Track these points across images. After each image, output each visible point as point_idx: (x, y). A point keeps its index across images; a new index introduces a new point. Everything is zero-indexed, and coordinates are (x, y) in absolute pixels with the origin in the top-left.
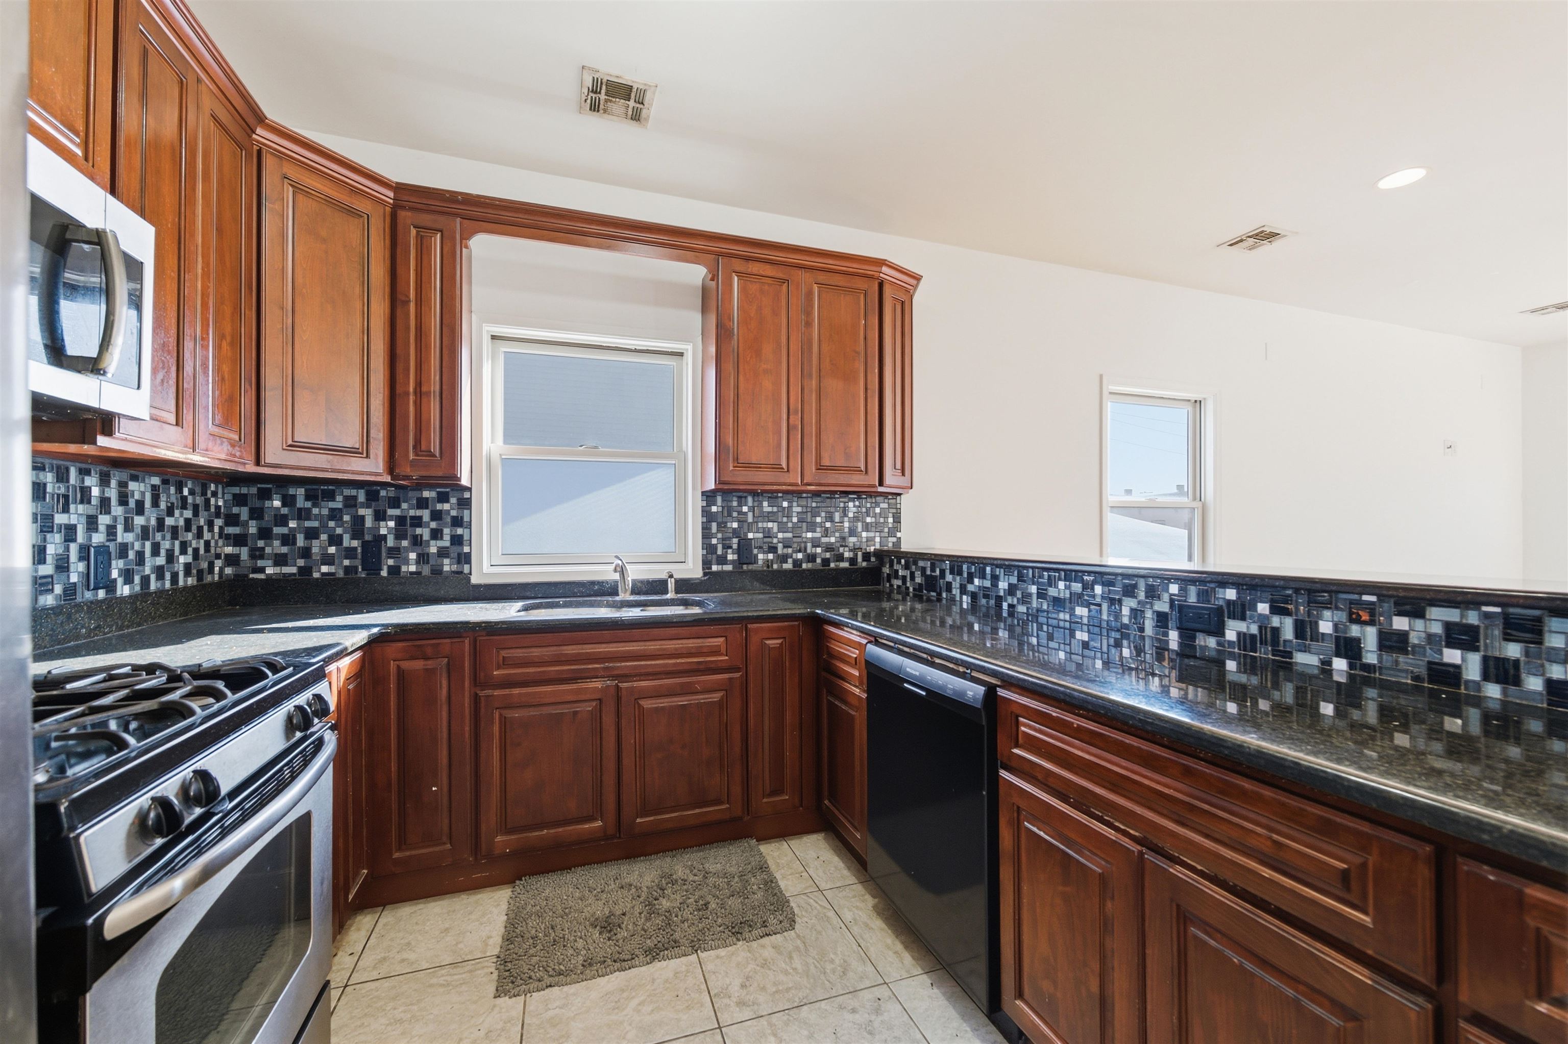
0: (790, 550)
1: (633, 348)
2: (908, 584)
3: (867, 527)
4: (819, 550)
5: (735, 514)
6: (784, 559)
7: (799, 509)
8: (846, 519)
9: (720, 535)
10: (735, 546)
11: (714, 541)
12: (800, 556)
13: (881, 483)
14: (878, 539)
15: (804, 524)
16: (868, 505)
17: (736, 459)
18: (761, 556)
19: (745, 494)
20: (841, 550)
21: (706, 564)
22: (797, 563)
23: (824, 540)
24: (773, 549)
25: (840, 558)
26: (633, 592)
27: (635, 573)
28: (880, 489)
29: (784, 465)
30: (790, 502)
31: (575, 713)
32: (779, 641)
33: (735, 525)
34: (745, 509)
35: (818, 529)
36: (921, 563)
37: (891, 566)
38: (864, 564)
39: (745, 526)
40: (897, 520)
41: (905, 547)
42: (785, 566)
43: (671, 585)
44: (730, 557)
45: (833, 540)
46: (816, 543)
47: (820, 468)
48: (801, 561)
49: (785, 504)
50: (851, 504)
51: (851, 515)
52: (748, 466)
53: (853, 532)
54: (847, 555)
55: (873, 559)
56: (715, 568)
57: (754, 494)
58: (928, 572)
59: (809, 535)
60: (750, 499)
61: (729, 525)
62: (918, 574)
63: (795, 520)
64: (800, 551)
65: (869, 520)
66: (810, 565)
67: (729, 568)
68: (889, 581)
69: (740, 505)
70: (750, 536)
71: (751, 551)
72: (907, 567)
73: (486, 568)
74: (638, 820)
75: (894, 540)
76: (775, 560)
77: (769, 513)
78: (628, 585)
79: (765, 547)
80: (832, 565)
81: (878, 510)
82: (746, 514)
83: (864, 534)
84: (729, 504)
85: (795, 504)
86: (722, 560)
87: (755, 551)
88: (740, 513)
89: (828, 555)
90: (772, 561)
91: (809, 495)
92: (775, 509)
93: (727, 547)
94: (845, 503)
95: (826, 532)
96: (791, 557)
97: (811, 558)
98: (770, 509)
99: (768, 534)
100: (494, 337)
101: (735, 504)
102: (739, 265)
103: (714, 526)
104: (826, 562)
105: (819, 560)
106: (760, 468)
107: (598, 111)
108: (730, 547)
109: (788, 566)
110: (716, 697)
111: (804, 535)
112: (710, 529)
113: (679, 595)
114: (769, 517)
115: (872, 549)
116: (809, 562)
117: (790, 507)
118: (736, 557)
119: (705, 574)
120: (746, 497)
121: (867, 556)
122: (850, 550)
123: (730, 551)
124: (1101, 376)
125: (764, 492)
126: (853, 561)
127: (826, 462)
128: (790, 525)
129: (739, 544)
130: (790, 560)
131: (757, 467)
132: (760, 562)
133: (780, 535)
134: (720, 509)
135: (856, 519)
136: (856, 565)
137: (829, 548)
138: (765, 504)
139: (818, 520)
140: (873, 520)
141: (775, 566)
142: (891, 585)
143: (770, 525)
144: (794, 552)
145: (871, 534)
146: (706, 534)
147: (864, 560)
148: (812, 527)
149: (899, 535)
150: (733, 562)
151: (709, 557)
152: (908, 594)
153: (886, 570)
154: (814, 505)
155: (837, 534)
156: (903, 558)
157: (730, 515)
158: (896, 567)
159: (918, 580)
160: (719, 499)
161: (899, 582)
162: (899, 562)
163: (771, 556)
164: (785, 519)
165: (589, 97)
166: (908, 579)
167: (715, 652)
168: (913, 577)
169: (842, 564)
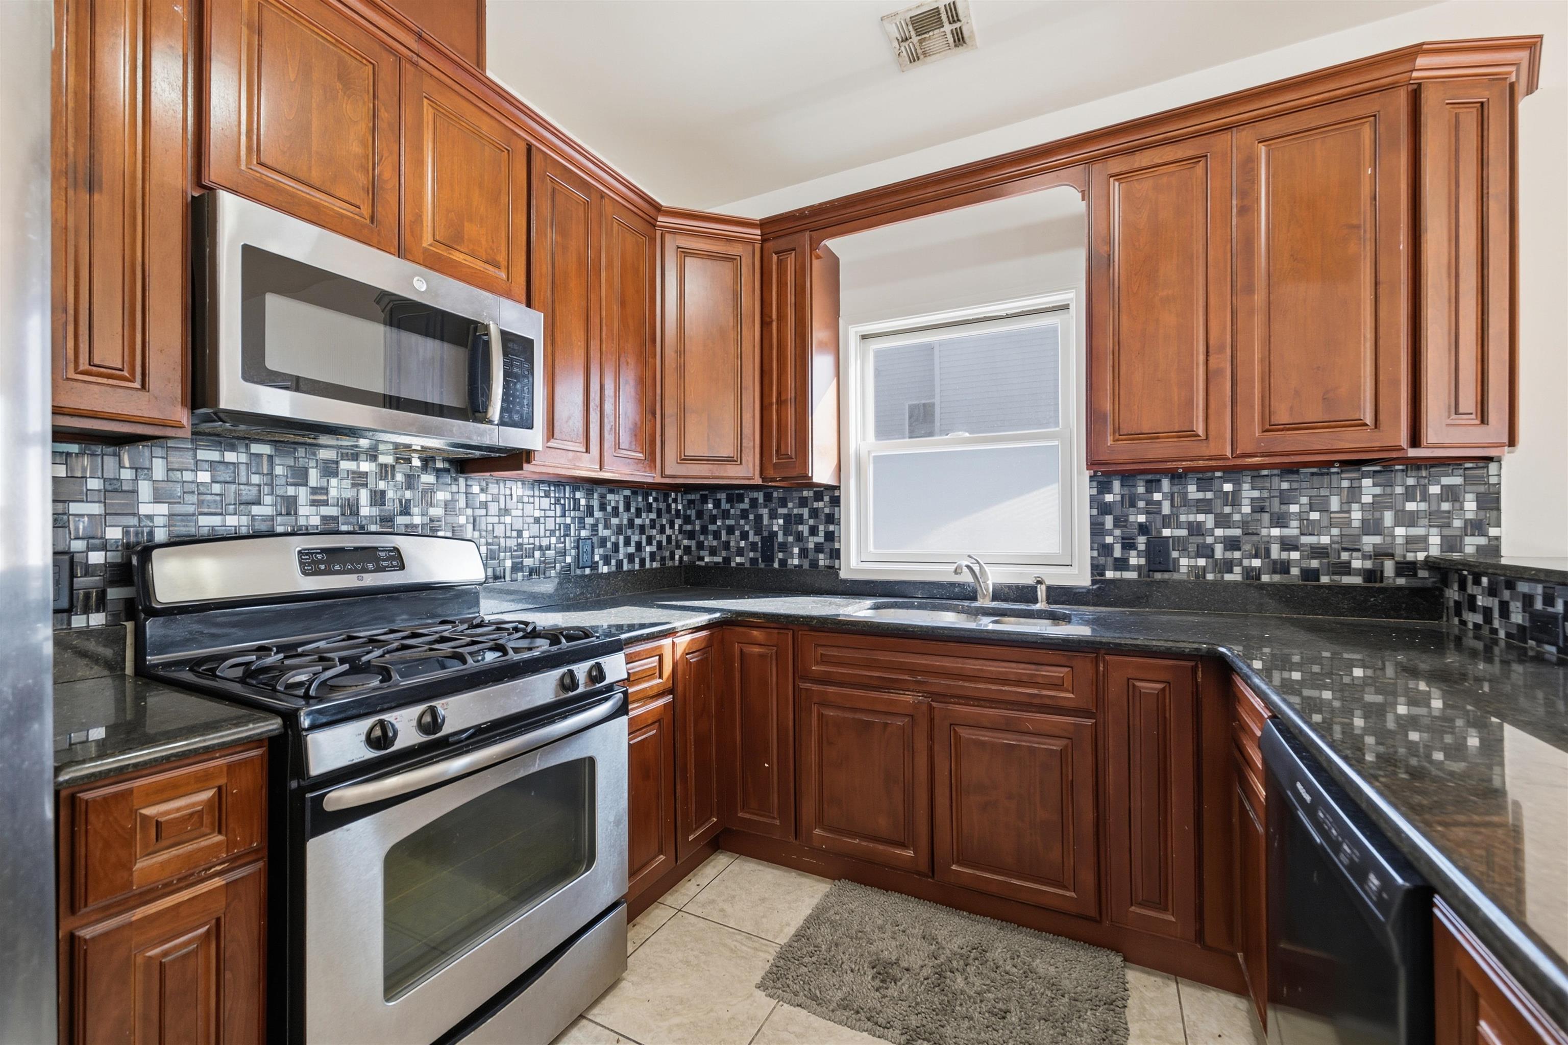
0: (1237, 555)
1: (1003, 313)
2: (1496, 624)
3: (1410, 520)
4: (1295, 555)
5: (1141, 504)
6: (1228, 566)
7: (1256, 494)
8: (1355, 506)
9: (1118, 532)
10: (1142, 547)
11: (1109, 540)
12: (1256, 563)
13: (1415, 440)
14: (1435, 540)
15: (1266, 517)
16: (1411, 481)
17: (1117, 430)
18: (1184, 562)
19: (1158, 477)
20: (1345, 556)
21: (1097, 569)
22: (1251, 575)
23: (1305, 540)
24: (1206, 551)
25: (1345, 568)
26: (995, 598)
27: (995, 577)
28: (1413, 453)
29: (1201, 431)
30: (1237, 483)
31: (886, 725)
32: (1160, 686)
33: (1142, 518)
34: (1157, 496)
35: (1295, 523)
36: (1523, 587)
37: (1463, 587)
38: (1401, 581)
39: (1159, 519)
41: (1510, 556)
42: (1228, 577)
43: (1041, 592)
44: (1133, 561)
45: (1325, 540)
46: (1288, 545)
47: (1270, 427)
48: (1258, 573)
49: (1228, 487)
50: (1367, 482)
51: (1367, 499)
52: (1137, 436)
53: (1372, 526)
54: (1356, 564)
55: (1423, 574)
56: (1109, 574)
57: (1177, 477)
58: (1539, 605)
59: (1276, 532)
60: (1166, 484)
61: (1132, 518)
62: (1516, 607)
63: (1247, 509)
64: (1256, 556)
65: (1411, 506)
66: (1277, 578)
67: (1132, 575)
68: (1458, 613)
69: (1149, 491)
70: (1166, 532)
71: (1168, 554)
72: (1492, 592)
73: (854, 562)
74: (954, 867)
75: (1480, 542)
76: (1210, 568)
77: (1198, 501)
78: (987, 590)
79: (1192, 548)
80: (1325, 579)
81: (1435, 490)
82: (1159, 503)
83: (1400, 531)
84: (1133, 490)
85: (1246, 486)
86: (1121, 564)
87: (1175, 554)
88: (1149, 502)
89: (1315, 564)
90: (1204, 568)
91: (1276, 472)
92: (1209, 495)
93: (1128, 545)
94: (1351, 480)
95: (1308, 528)
96: (1240, 564)
97: (1283, 567)
98: (1200, 495)
99: (1196, 529)
100: (864, 337)
101: (1141, 490)
102: (1116, 165)
103: (1109, 521)
104: (1310, 575)
105: (1295, 571)
106: (1158, 438)
107: (918, 59)
108: (1136, 549)
109: (1235, 576)
110: (1056, 745)
111: (1264, 532)
112: (1103, 524)
113: (1053, 606)
114: (1203, 506)
115: (1421, 556)
116: (1274, 572)
117: (1236, 493)
118: (1142, 561)
119: (1094, 582)
120: (1159, 481)
121: (1406, 568)
122: (1365, 557)
123: (1133, 553)
125: (1188, 471)
126: (1371, 575)
127: (1282, 416)
128: (1237, 517)
129: (1148, 544)
130: (1237, 569)
131: (1153, 436)
132: (1183, 570)
133: (1219, 532)
134: (1118, 498)
135: (1377, 505)
136: (1382, 581)
137: (1318, 552)
138: (1192, 488)
139: (1294, 508)
140: (1423, 506)
141: (1210, 577)
142: (1463, 623)
143: (1201, 517)
144: (1243, 557)
145: (1419, 531)
146: (1097, 529)
147: (1399, 572)
148: (1280, 520)
149: (1493, 532)
150: (1139, 568)
151: (1102, 560)
152: (1495, 642)
153: (1453, 594)
154: (1285, 486)
155: (1335, 531)
156: (1485, 574)
157: (1133, 504)
158: (1471, 589)
159: (1517, 617)
160: (1116, 485)
161: (1479, 619)
162: (1477, 582)
163: (1202, 562)
164: (1227, 510)
165: (903, 48)
166: (1496, 614)
167: (1058, 685)
168: (1505, 612)
169: (1346, 580)
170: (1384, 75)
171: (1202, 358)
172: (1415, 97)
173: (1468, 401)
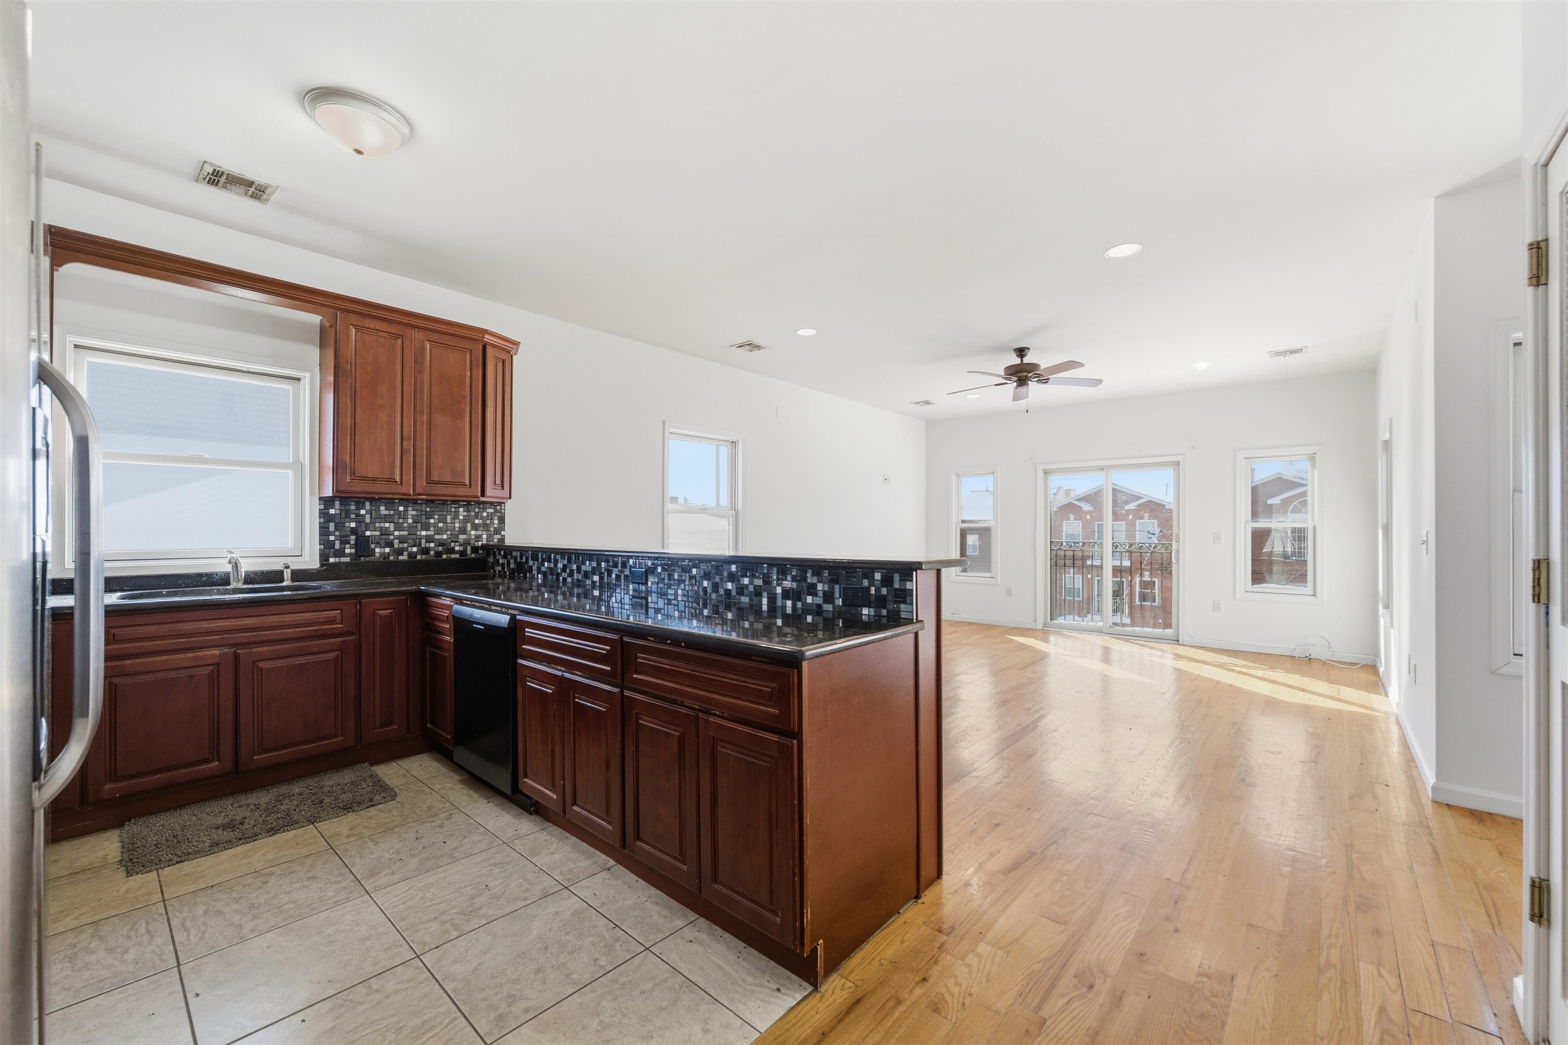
0: (406, 545)
1: (246, 370)
2: (506, 570)
3: (475, 527)
4: (432, 545)
5: (353, 516)
6: (400, 552)
7: (414, 513)
8: (457, 521)
9: (337, 533)
10: (353, 542)
11: (332, 538)
12: (415, 549)
13: (483, 494)
14: (485, 537)
15: (419, 525)
16: (477, 510)
17: (353, 473)
18: (378, 550)
19: (363, 500)
20: (453, 544)
21: (324, 557)
22: (412, 555)
23: (436, 537)
24: (390, 544)
25: (452, 551)
26: (246, 582)
27: (246, 566)
28: (482, 499)
29: (398, 480)
30: (406, 507)
31: (192, 677)
32: (390, 611)
33: (353, 525)
34: (363, 512)
35: (432, 529)
36: (514, 554)
37: (495, 557)
38: (473, 555)
39: (363, 526)
40: (502, 520)
41: (508, 542)
42: (401, 558)
43: (287, 574)
44: (348, 551)
45: (445, 537)
46: (429, 539)
47: (430, 482)
48: (416, 554)
49: (401, 509)
50: (461, 510)
51: (461, 517)
52: (365, 479)
53: (463, 531)
54: (457, 548)
55: (481, 552)
56: (332, 560)
57: (372, 500)
58: (519, 560)
59: (424, 533)
60: (368, 505)
61: (347, 525)
62: (512, 561)
63: (410, 521)
64: (414, 546)
65: (477, 521)
66: (424, 557)
67: (347, 560)
68: (493, 568)
69: (358, 509)
70: (368, 533)
71: (369, 546)
72: (505, 557)
73: (68, 564)
74: (255, 758)
75: (499, 537)
76: (391, 553)
77: (386, 515)
78: (241, 576)
79: (382, 542)
80: (444, 556)
81: (485, 514)
82: (364, 516)
83: (473, 533)
84: (347, 507)
85: (410, 508)
86: (340, 553)
87: (373, 546)
88: (358, 515)
89: (440, 549)
90: (388, 553)
91: (423, 502)
92: (392, 512)
93: (344, 542)
94: (455, 508)
95: (439, 531)
96: (407, 550)
97: (426, 551)
98: (387, 512)
99: (385, 532)
100: (76, 346)
101: (353, 507)
102: (354, 319)
103: (332, 526)
104: (438, 554)
105: (432, 553)
106: (376, 481)
107: (216, 186)
108: (349, 543)
109: (404, 557)
110: (331, 655)
111: (418, 533)
112: (328, 528)
113: (295, 583)
114: (386, 518)
115: (480, 543)
116: (423, 554)
117: (406, 511)
118: (353, 551)
119: (322, 565)
120: (364, 502)
121: (475, 549)
122: (460, 545)
123: (347, 546)
124: (664, 421)
125: (380, 499)
126: (463, 553)
127: (435, 477)
128: (405, 525)
129: (356, 540)
130: (405, 553)
131: (374, 480)
132: (377, 555)
133: (396, 533)
134: (338, 512)
135: (466, 520)
136: (466, 556)
137: (441, 543)
138: (382, 508)
139: (432, 521)
140: (481, 521)
141: (392, 558)
142: (495, 571)
143: (387, 525)
144: (409, 546)
145: (479, 533)
146: (324, 532)
147: (472, 552)
148: (426, 527)
149: (503, 533)
150: (350, 555)
151: (327, 551)
152: (506, 577)
153: (491, 560)
154: (428, 509)
155: (449, 533)
156: (502, 550)
157: (348, 516)
158: (498, 557)
159: (512, 566)
160: (337, 504)
161: (500, 568)
162: (500, 554)
163: (387, 550)
164: (401, 521)
165: (208, 177)
166: (506, 566)
167: (332, 621)
168: (509, 565)
169: (453, 556)
170: (476, 336)
171: (399, 441)
172: (484, 348)
173: (498, 481)
